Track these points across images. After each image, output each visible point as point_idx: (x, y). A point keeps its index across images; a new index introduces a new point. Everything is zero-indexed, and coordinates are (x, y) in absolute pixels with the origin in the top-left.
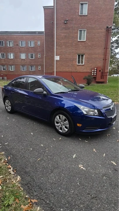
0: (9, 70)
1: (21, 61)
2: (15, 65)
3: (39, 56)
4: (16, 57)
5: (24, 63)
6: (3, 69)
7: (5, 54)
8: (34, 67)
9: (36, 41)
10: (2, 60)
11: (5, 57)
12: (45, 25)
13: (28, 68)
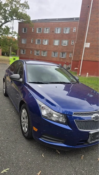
0: (41, 55)
1: (54, 47)
2: (48, 51)
3: (73, 43)
4: (50, 43)
5: (56, 50)
6: (37, 54)
7: (41, 40)
8: (66, 54)
9: (72, 28)
10: (37, 45)
11: (40, 43)
12: (81, 10)
13: (59, 55)
